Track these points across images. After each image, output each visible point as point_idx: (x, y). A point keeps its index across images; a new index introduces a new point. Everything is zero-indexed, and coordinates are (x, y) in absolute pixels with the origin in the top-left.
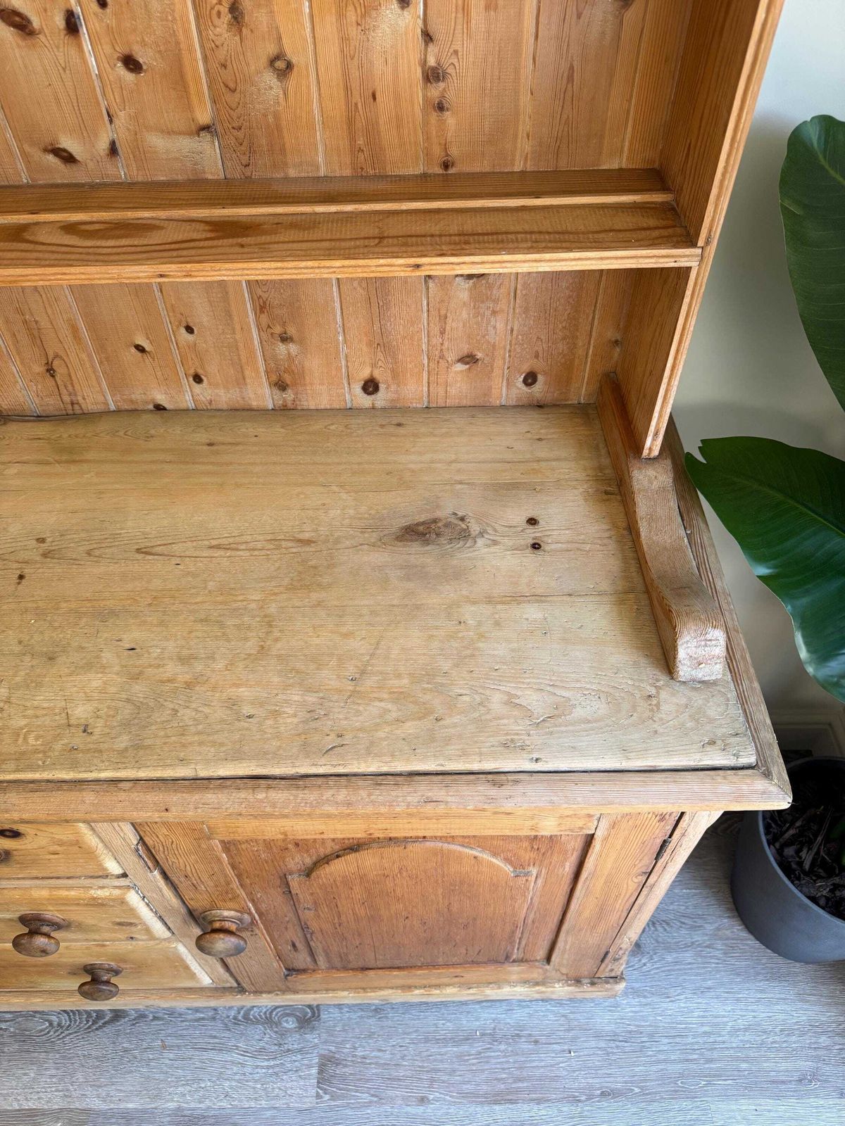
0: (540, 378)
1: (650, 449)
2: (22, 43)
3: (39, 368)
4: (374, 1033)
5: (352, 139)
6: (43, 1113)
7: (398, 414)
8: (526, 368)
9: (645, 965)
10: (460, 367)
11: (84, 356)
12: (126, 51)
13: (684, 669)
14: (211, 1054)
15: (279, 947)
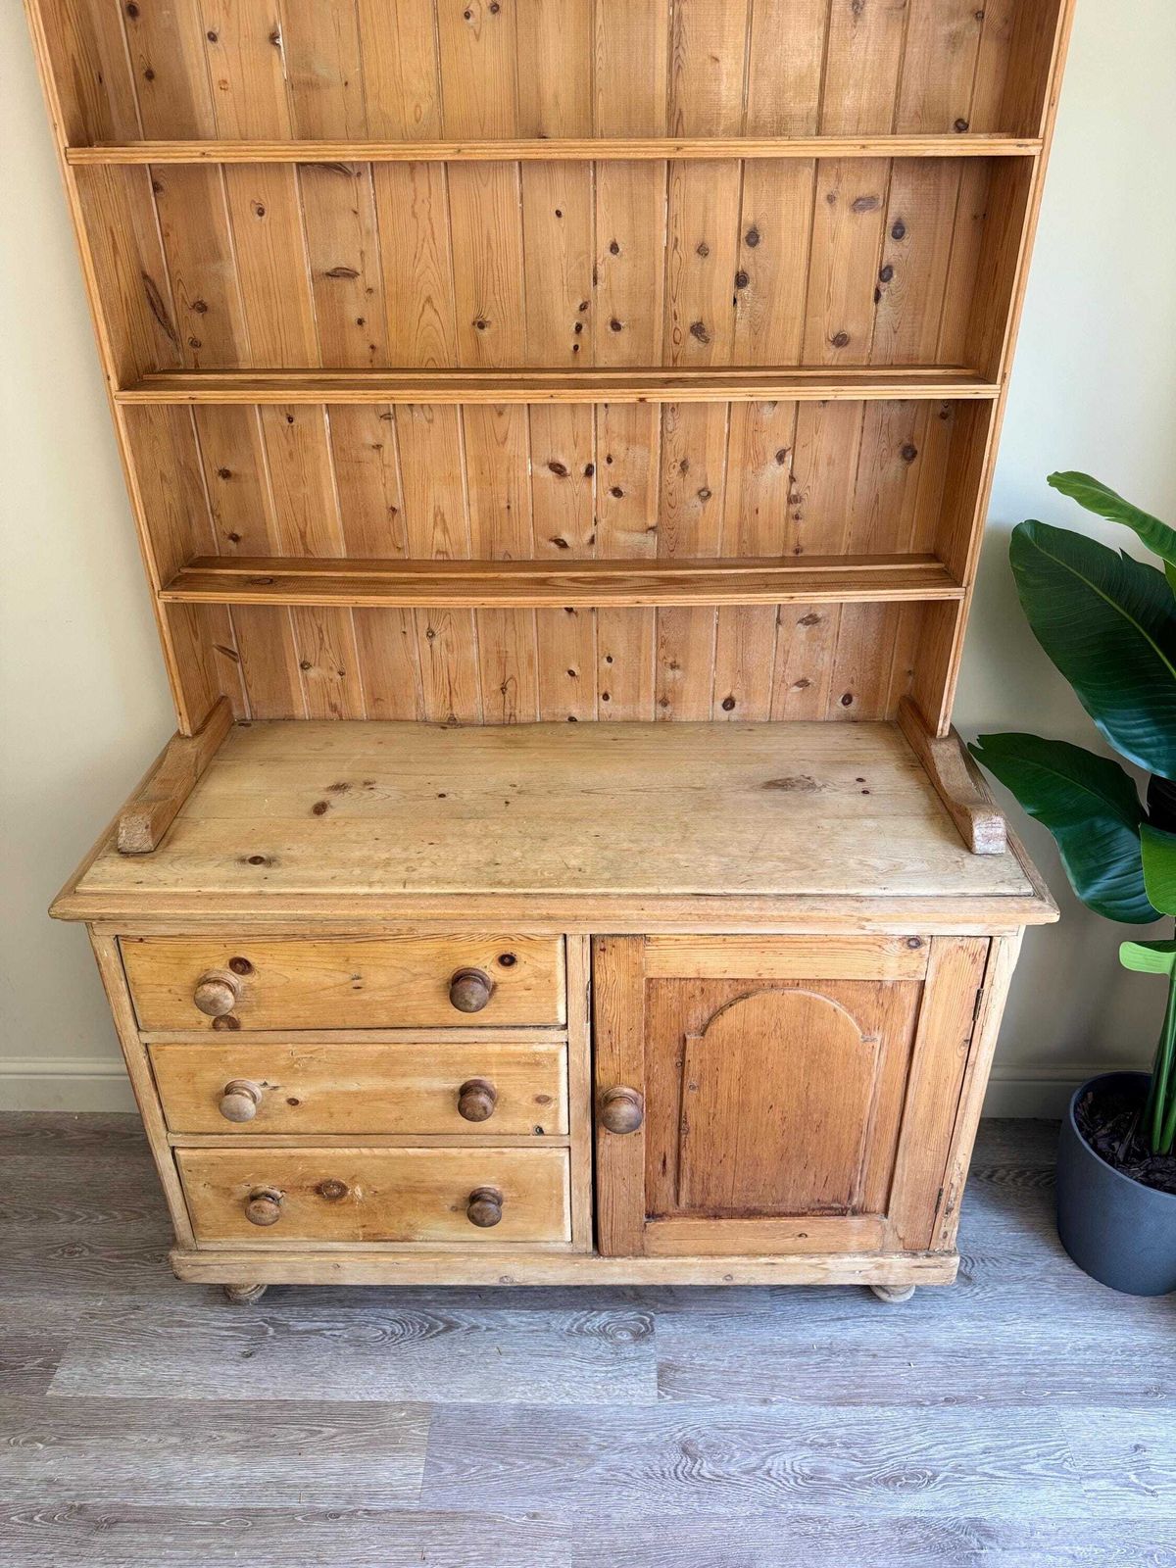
0: (854, 698)
1: (942, 730)
2: (557, 481)
3: (496, 687)
4: (710, 1346)
5: (740, 535)
6: (386, 1405)
7: (748, 725)
8: (844, 691)
9: (977, 1294)
10: (796, 689)
11: (531, 678)
12: (615, 485)
13: (979, 845)
14: (548, 1360)
15: (651, 1167)
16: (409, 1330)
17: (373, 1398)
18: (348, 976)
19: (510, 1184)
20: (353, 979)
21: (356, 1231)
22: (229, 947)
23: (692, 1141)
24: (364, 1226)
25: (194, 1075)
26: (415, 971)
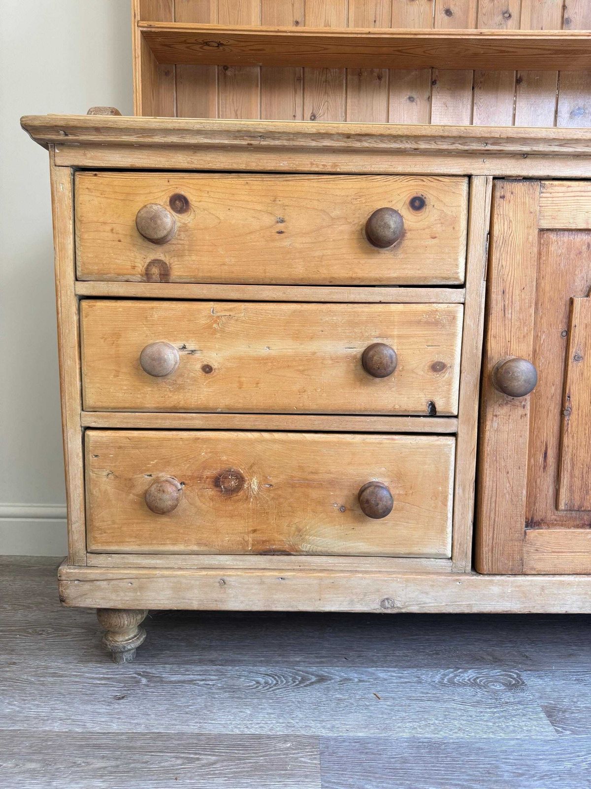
4: (586, 693)
6: (269, 737)
12: (448, 8)
14: (429, 703)
15: (532, 460)
16: (282, 682)
17: (252, 731)
18: (273, 218)
19: (399, 477)
20: (278, 222)
21: (246, 538)
22: (171, 183)
23: (575, 424)
24: (254, 531)
25: (117, 335)
26: (333, 215)
